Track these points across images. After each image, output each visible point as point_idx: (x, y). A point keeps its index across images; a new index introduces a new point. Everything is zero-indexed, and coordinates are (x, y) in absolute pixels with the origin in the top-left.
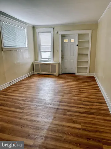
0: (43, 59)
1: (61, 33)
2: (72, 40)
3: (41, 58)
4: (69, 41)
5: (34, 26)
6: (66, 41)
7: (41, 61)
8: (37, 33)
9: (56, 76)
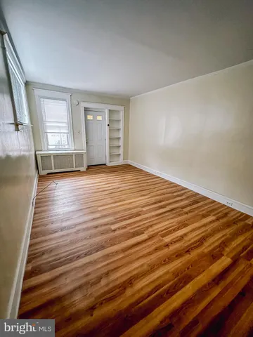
0: (50, 147)
1: (84, 105)
2: (99, 118)
3: (48, 145)
4: (95, 118)
5: (27, 82)
6: (90, 117)
7: (48, 149)
8: (37, 98)
9: (83, 172)
